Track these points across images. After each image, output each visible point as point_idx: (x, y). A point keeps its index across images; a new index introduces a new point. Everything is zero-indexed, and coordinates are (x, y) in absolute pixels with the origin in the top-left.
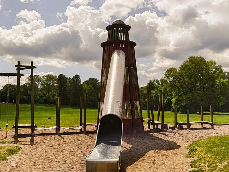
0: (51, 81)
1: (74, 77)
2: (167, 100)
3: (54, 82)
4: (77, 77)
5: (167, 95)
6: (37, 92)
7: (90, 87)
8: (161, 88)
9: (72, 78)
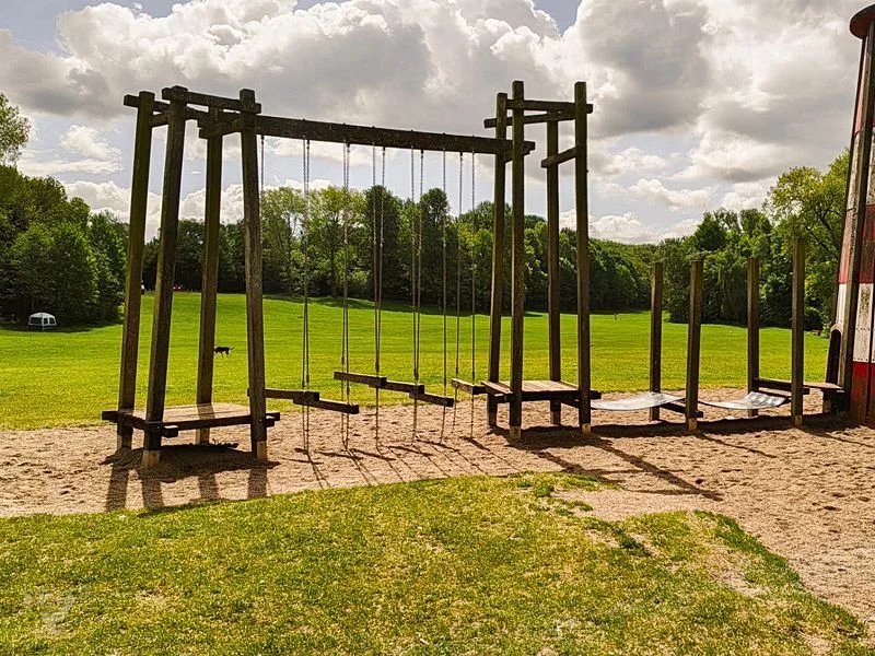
0: (341, 212)
1: (425, 197)
2: (768, 289)
3: (350, 216)
4: (437, 199)
5: (771, 270)
6: (289, 251)
7: (484, 238)
8: (746, 243)
9: (417, 201)
